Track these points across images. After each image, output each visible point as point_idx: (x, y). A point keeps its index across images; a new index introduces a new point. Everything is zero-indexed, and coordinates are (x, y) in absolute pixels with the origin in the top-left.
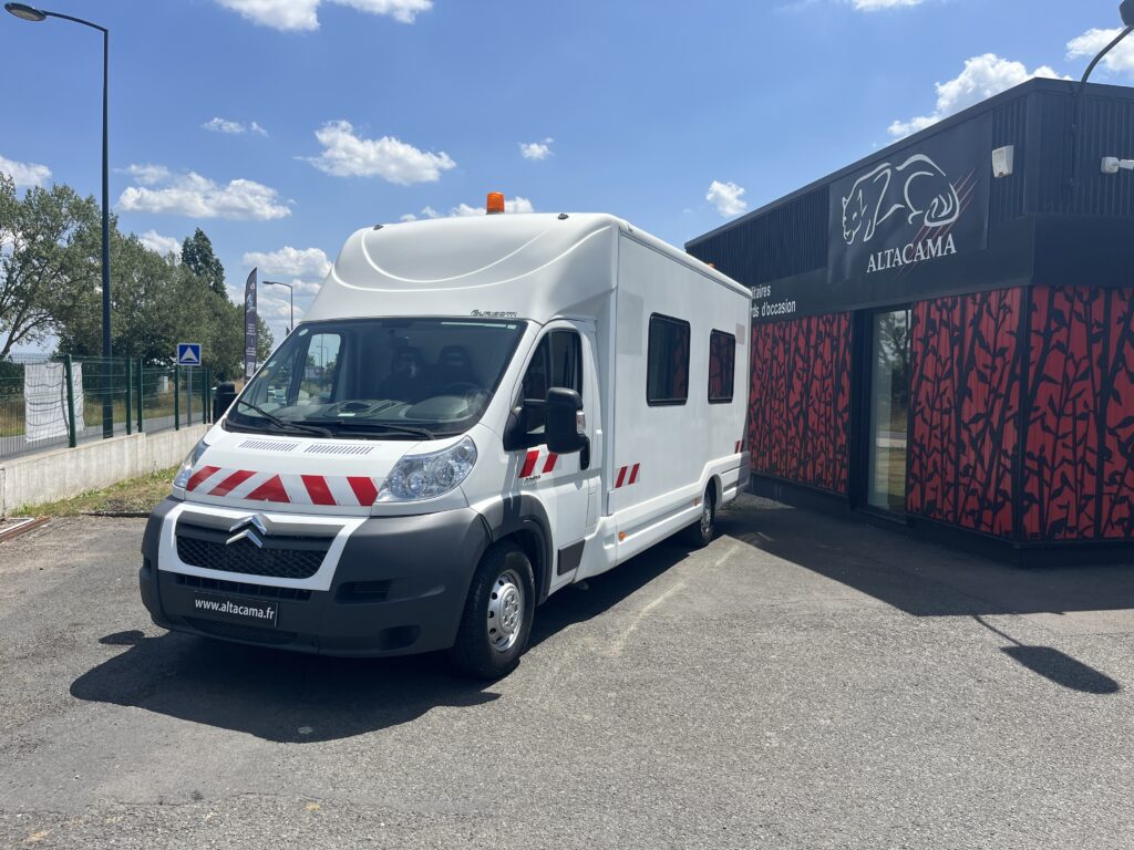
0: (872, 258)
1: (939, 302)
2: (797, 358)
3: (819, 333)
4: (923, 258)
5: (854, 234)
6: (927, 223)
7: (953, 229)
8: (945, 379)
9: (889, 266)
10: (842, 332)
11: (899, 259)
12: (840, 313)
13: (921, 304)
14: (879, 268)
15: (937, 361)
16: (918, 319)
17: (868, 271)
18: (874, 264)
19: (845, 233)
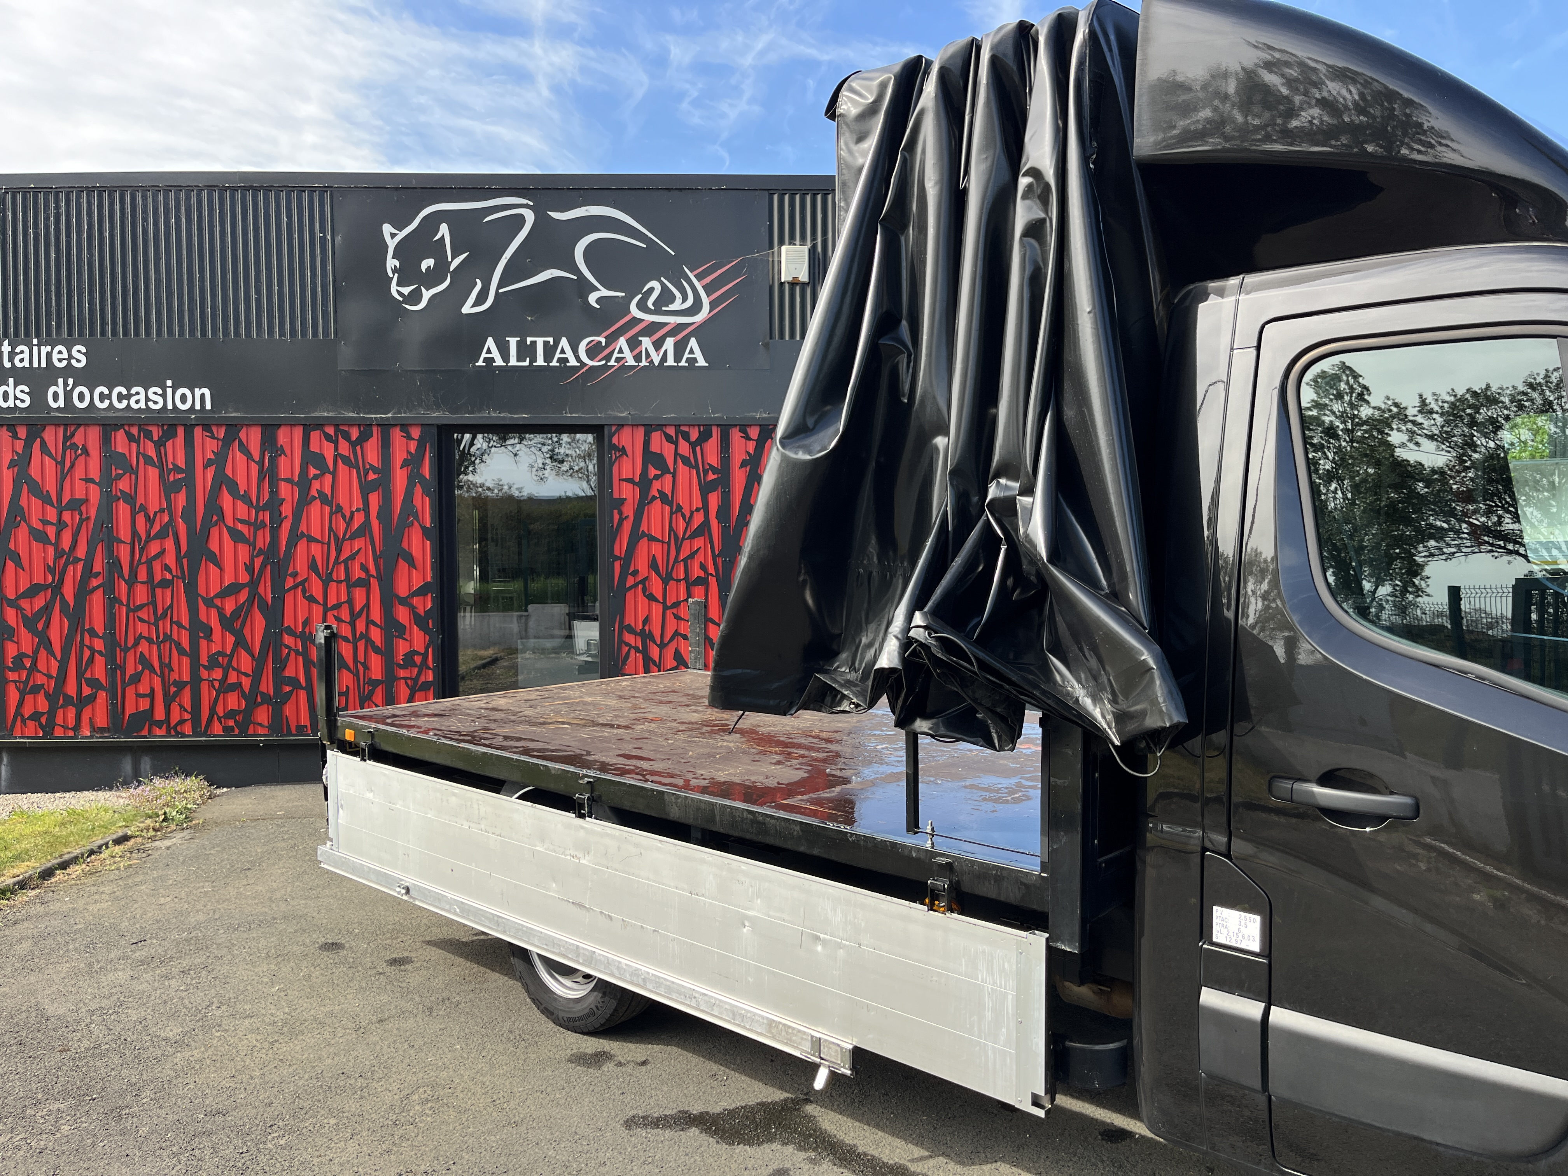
0: (490, 342)
1: (671, 431)
2: (226, 501)
3: (310, 458)
4: (631, 362)
5: (427, 295)
6: (635, 312)
7: (699, 332)
8: (693, 536)
9: (540, 361)
10: (399, 456)
11: (569, 354)
12: (386, 427)
13: (627, 431)
14: (513, 362)
15: (671, 513)
16: (623, 451)
17: (480, 363)
18: (496, 354)
19: (394, 288)
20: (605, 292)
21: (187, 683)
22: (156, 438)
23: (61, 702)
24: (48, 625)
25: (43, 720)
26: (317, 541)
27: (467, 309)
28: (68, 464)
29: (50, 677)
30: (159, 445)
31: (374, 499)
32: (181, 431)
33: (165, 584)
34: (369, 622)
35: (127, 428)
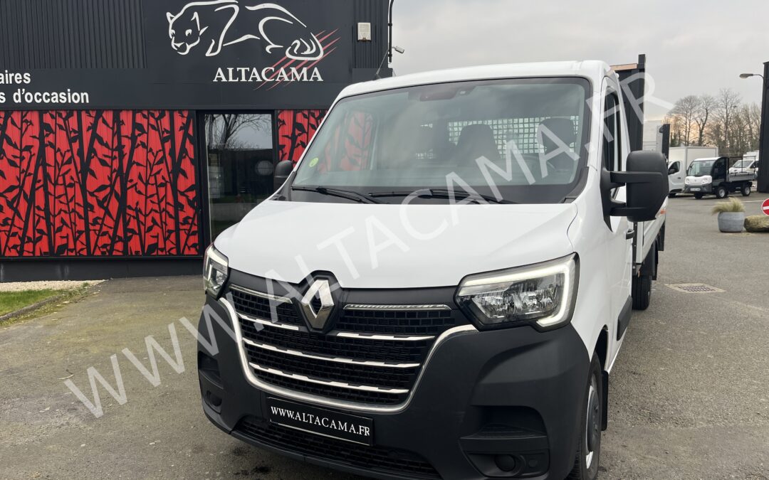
0: (220, 70)
1: (306, 112)
2: (98, 146)
3: (136, 126)
4: (286, 79)
5: (189, 47)
6: (288, 55)
7: (319, 65)
9: (244, 79)
10: (178, 125)
11: (257, 76)
12: (172, 111)
13: (285, 113)
14: (231, 80)
16: (284, 123)
17: (215, 80)
18: (222, 76)
19: (173, 44)
20: (273, 46)
21: (83, 232)
22: (64, 116)
23: (26, 240)
24: (18, 204)
25: (18, 248)
26: (142, 165)
27: (208, 54)
28: (24, 129)
29: (20, 229)
30: (65, 119)
31: (168, 145)
32: (75, 113)
33: (71, 185)
34: (167, 203)
35: (50, 112)
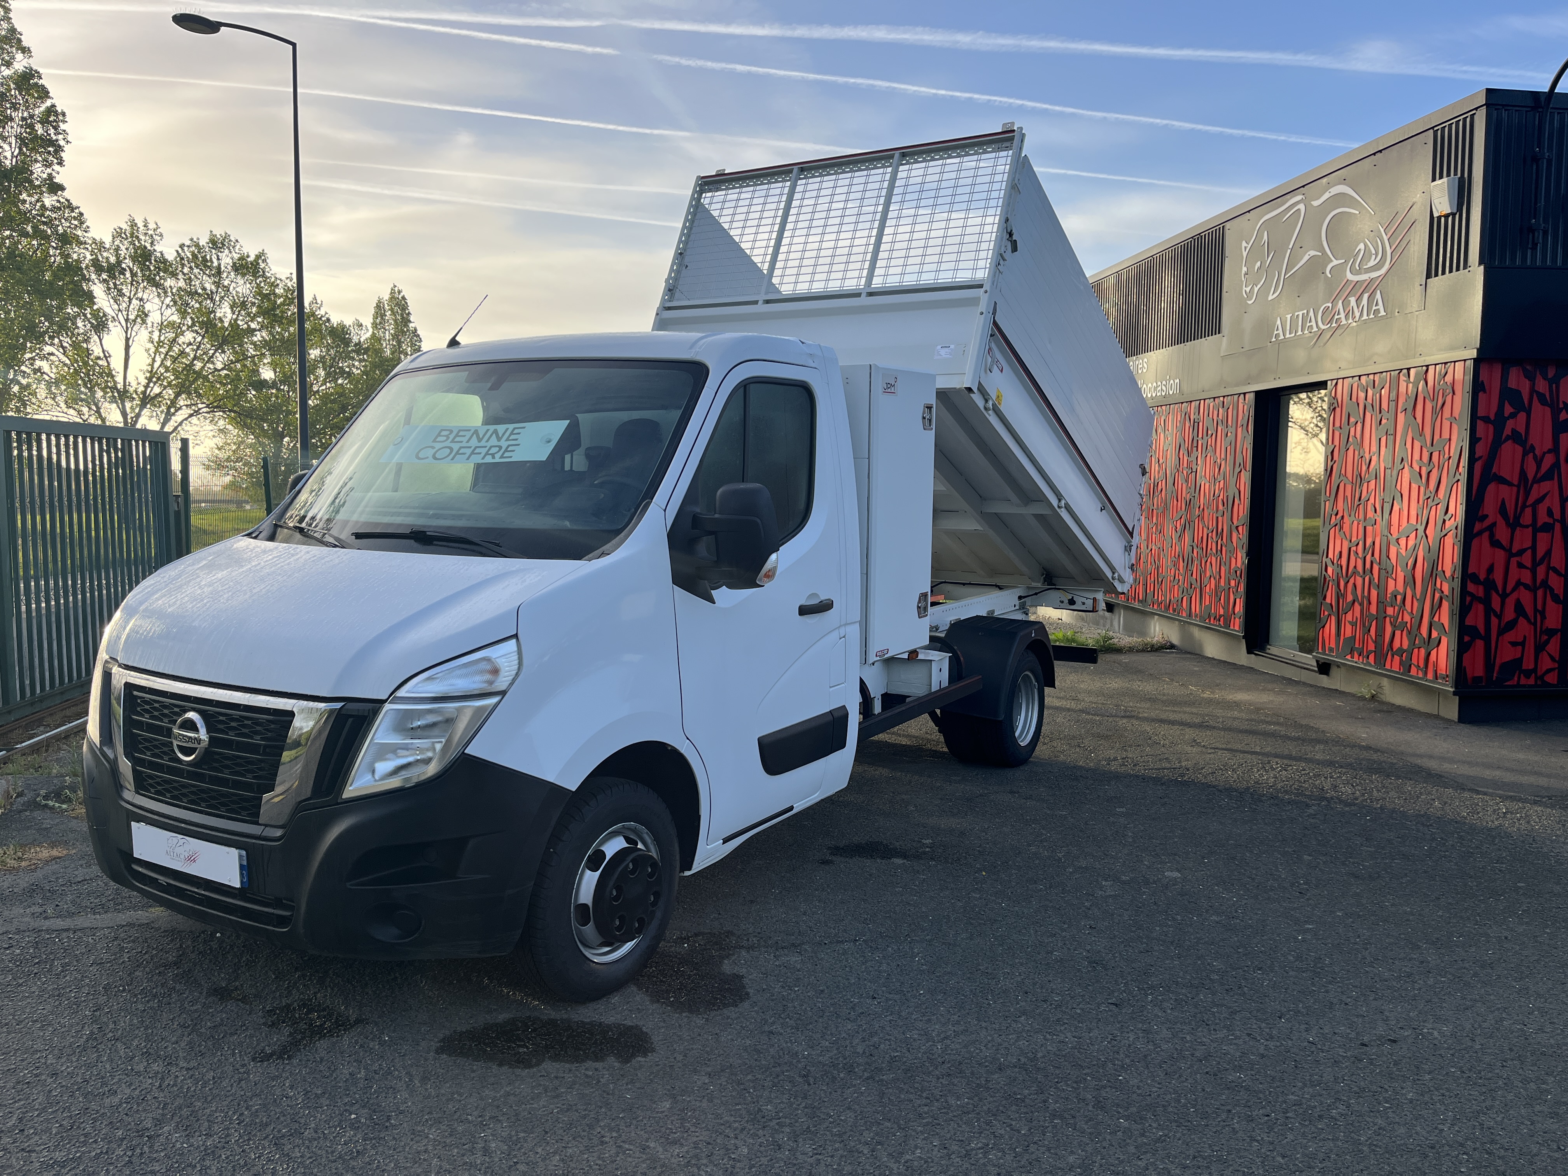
0: (1278, 322)
1: (1364, 380)
3: (1211, 421)
4: (1343, 322)
6: (1349, 276)
7: (1383, 283)
8: (1369, 480)
9: (1300, 333)
10: (1240, 419)
11: (1313, 323)
12: (1238, 395)
13: (1340, 383)
14: (1288, 336)
15: (1360, 457)
17: (1274, 339)
18: (1280, 331)
19: (1244, 288)
20: (1335, 262)
27: (1270, 298)
